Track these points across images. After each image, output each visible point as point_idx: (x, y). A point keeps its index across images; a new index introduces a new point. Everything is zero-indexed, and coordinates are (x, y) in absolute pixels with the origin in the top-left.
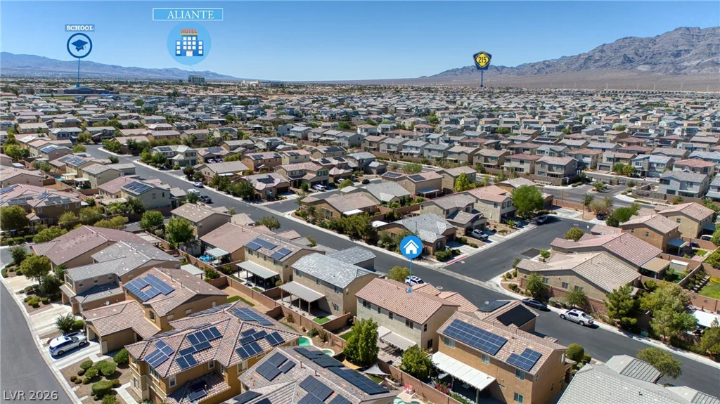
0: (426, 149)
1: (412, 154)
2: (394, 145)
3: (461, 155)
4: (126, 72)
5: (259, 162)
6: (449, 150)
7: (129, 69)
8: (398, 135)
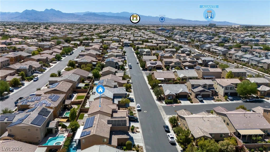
0: (251, 59)
1: (244, 61)
2: (238, 56)
3: (265, 64)
4: (193, 22)
5: (163, 57)
6: (260, 61)
7: (194, 21)
8: (254, 52)
